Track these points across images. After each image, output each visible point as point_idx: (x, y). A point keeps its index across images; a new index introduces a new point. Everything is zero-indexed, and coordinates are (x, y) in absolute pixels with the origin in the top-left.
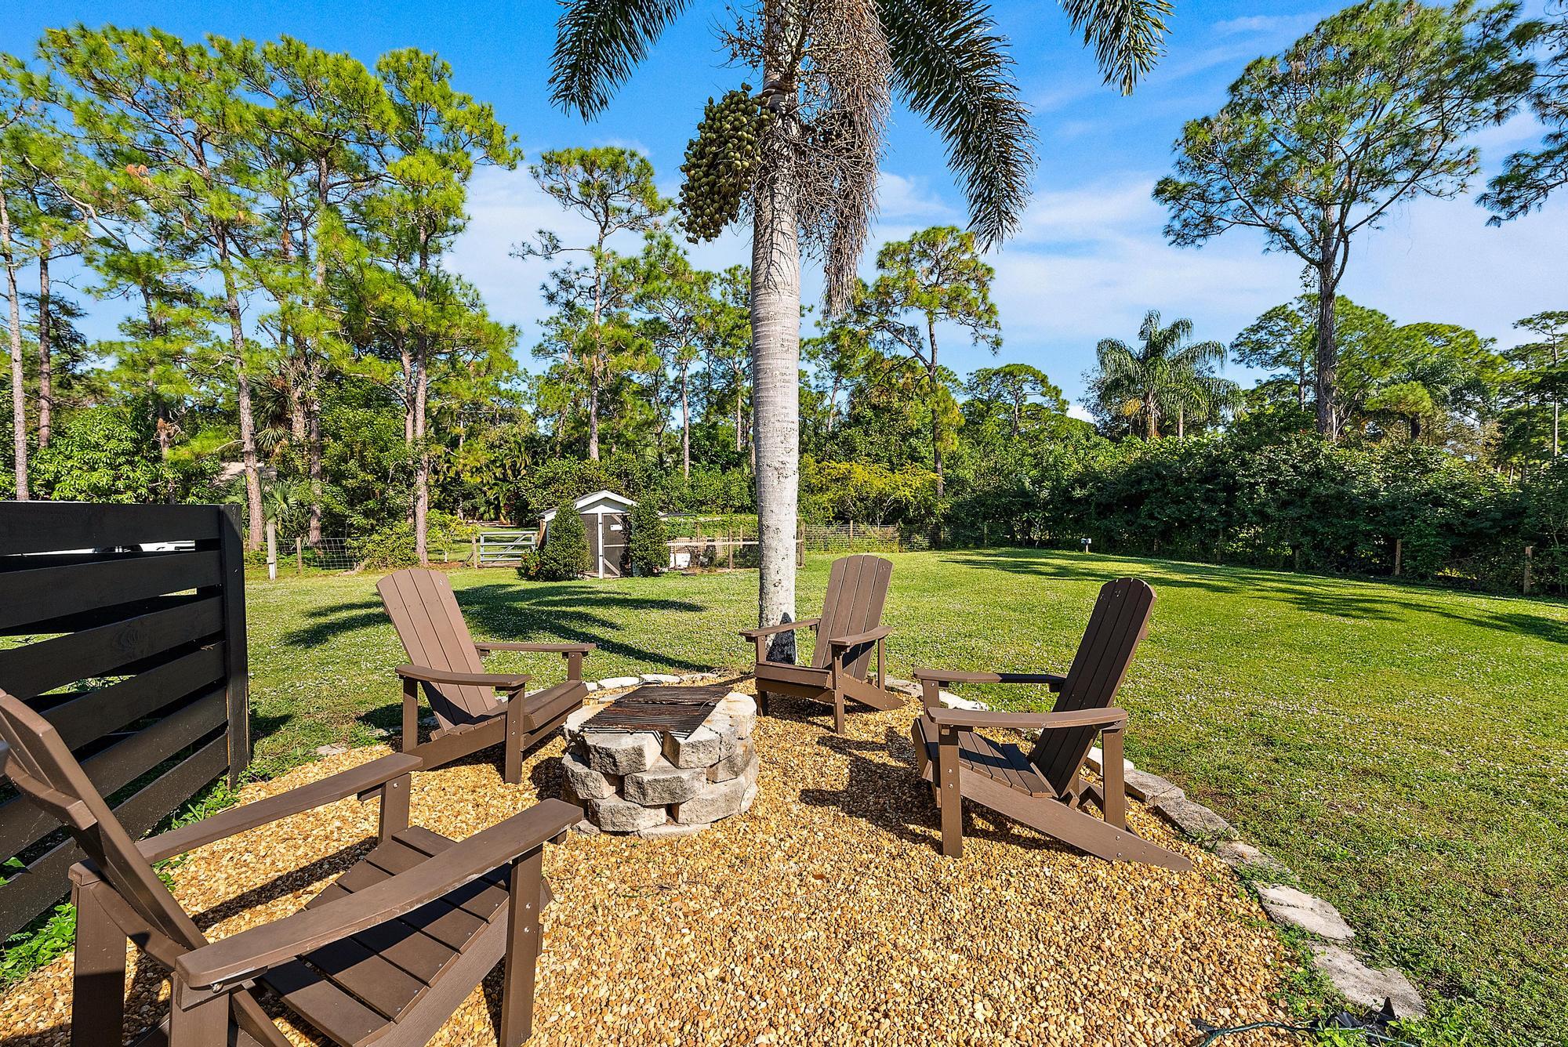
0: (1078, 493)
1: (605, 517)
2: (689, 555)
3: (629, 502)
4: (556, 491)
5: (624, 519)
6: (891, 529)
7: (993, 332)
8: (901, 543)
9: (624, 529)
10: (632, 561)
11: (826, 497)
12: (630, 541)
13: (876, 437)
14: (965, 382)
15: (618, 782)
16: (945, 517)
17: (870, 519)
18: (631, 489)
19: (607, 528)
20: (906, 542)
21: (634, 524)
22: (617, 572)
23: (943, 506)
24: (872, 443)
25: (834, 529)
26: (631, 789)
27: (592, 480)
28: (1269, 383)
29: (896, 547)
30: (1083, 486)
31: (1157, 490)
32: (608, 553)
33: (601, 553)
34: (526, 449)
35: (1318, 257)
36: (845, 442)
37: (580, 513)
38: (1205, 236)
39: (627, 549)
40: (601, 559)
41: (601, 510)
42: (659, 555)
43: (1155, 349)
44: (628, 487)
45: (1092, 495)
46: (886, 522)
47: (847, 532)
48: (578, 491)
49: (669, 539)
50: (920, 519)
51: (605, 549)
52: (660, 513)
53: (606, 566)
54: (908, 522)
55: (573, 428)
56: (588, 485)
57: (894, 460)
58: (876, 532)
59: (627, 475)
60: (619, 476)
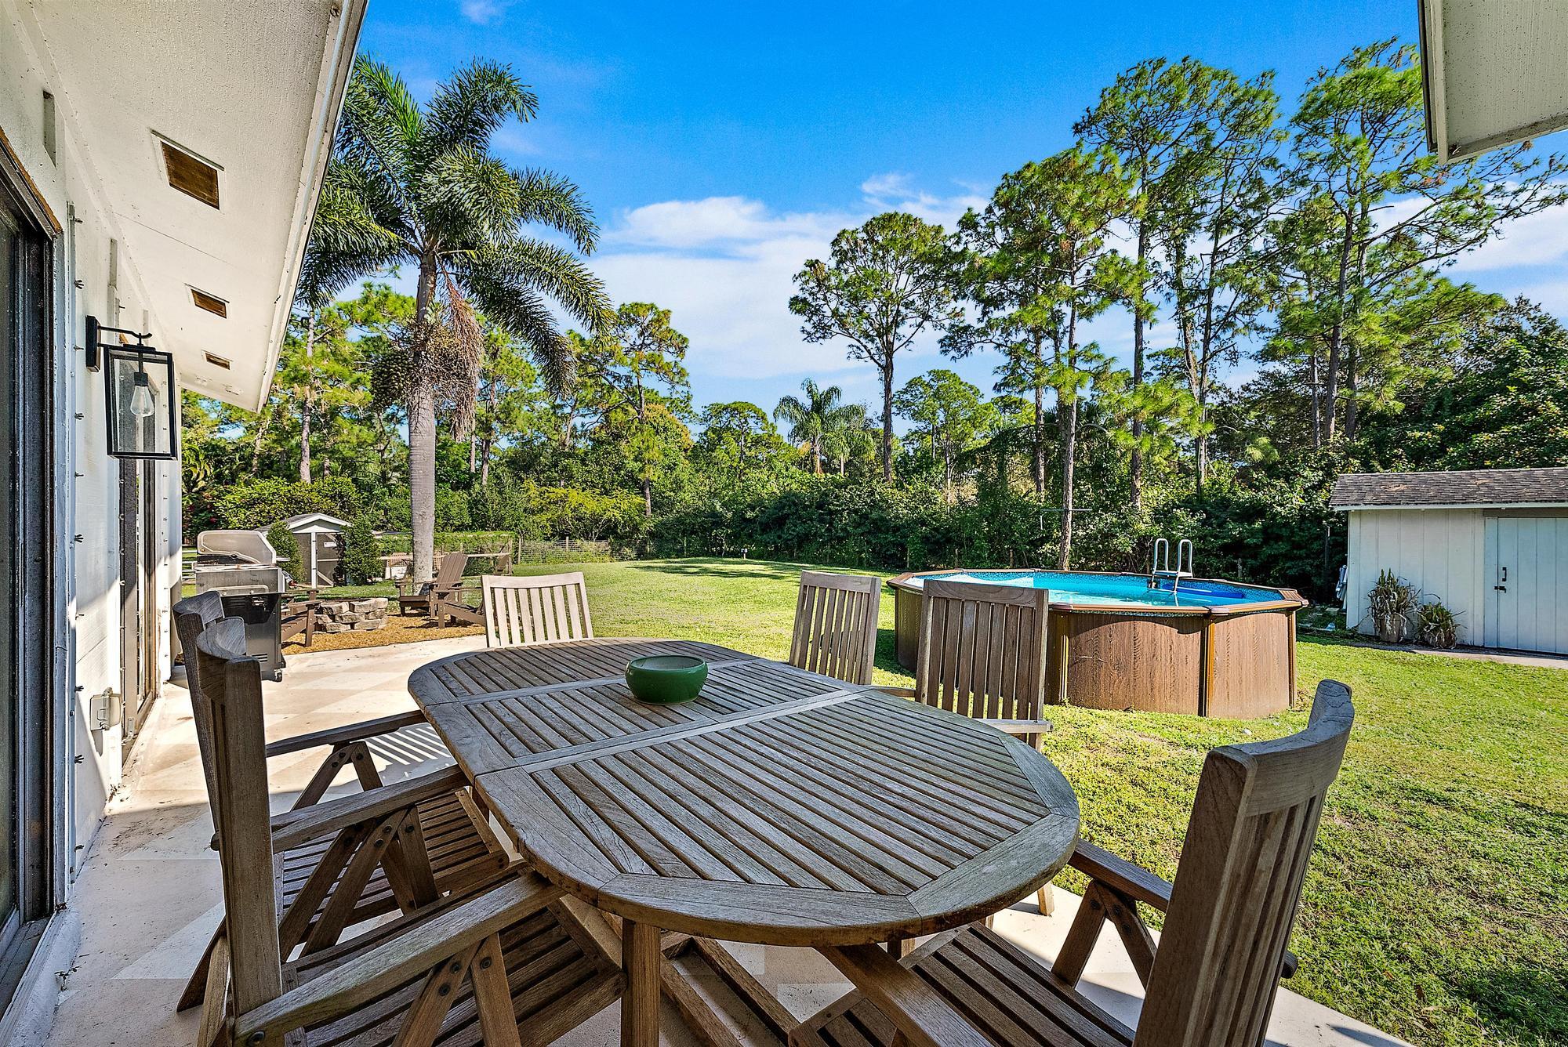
0: (749, 515)
1: (318, 535)
2: (405, 568)
3: (343, 523)
4: (261, 512)
5: (338, 537)
6: (603, 543)
7: (685, 389)
8: (612, 555)
9: (339, 546)
10: (346, 572)
11: (544, 518)
12: (344, 555)
13: (593, 467)
14: (700, 414)
15: (333, 617)
16: (650, 533)
17: (586, 535)
18: (347, 509)
19: (320, 545)
20: (617, 554)
21: (348, 541)
22: (331, 583)
23: (647, 526)
24: (589, 472)
25: (551, 544)
26: (337, 618)
27: (302, 501)
28: (916, 432)
29: (607, 558)
30: (753, 509)
31: (794, 513)
32: (320, 567)
33: (314, 565)
34: (206, 457)
35: (883, 363)
36: (565, 469)
37: (291, 533)
38: (824, 337)
39: (341, 563)
40: (314, 572)
41: (314, 530)
42: (372, 567)
43: (818, 407)
44: (342, 508)
45: (757, 516)
46: (600, 539)
47: (564, 547)
48: (287, 511)
49: (383, 554)
50: (629, 536)
51: (318, 563)
52: (374, 532)
53: (319, 578)
54: (619, 537)
55: (275, 441)
56: (298, 506)
57: (607, 486)
58: (591, 546)
59: (341, 497)
60: (332, 498)
